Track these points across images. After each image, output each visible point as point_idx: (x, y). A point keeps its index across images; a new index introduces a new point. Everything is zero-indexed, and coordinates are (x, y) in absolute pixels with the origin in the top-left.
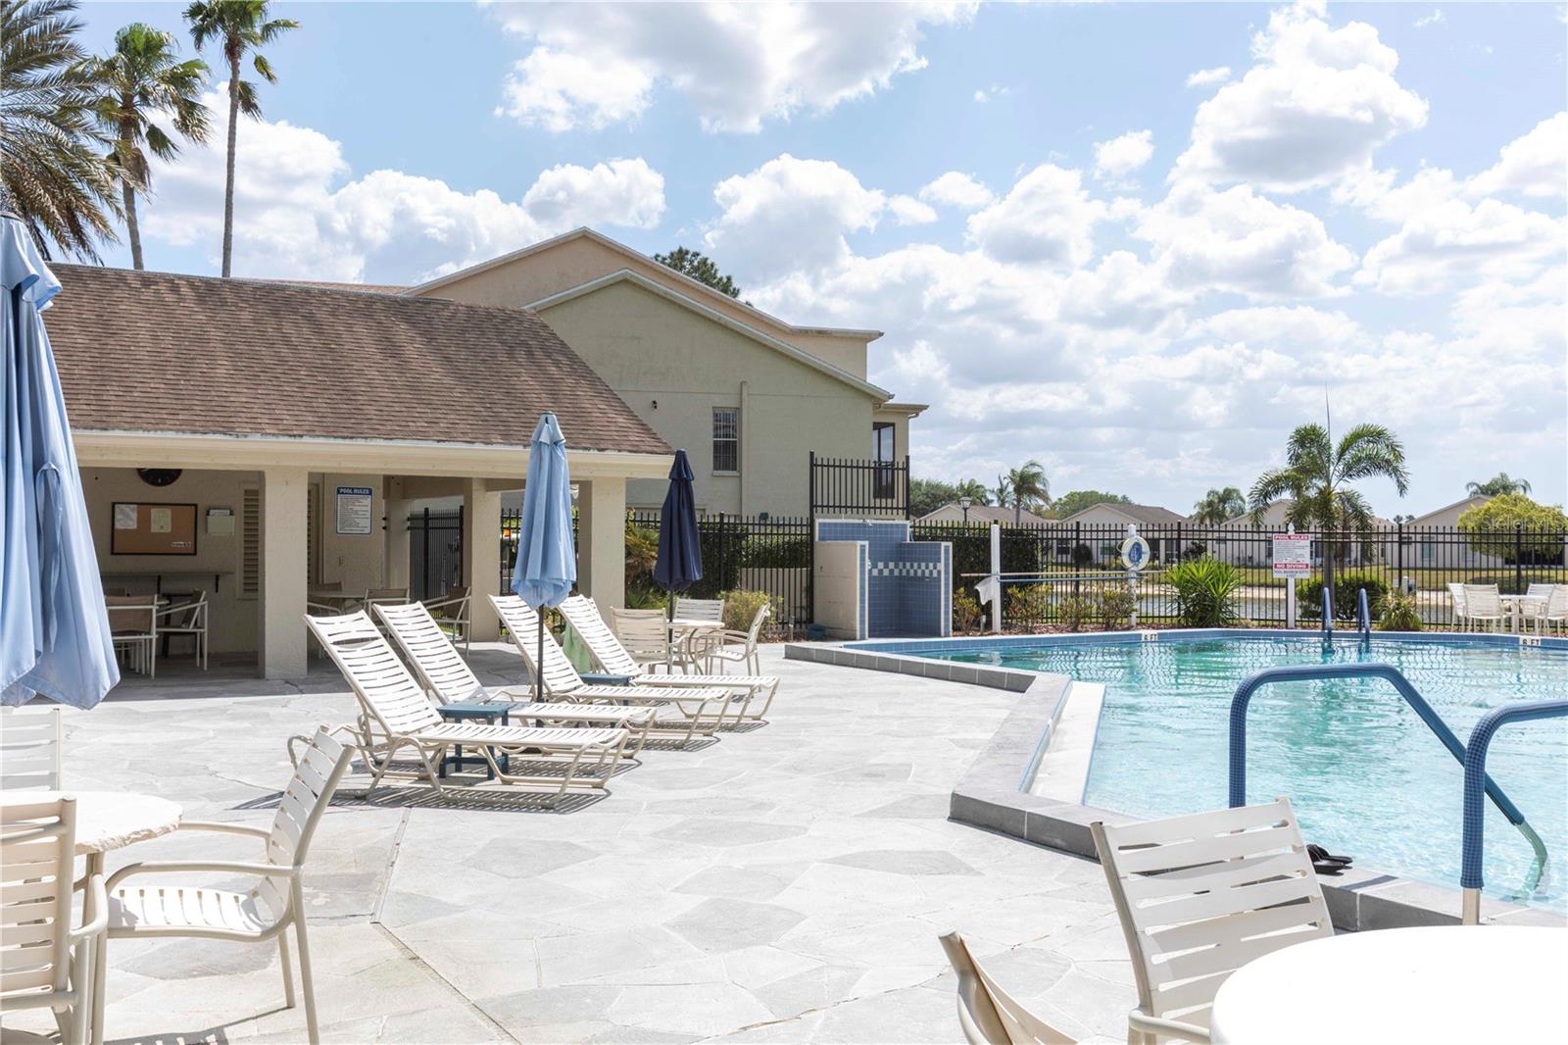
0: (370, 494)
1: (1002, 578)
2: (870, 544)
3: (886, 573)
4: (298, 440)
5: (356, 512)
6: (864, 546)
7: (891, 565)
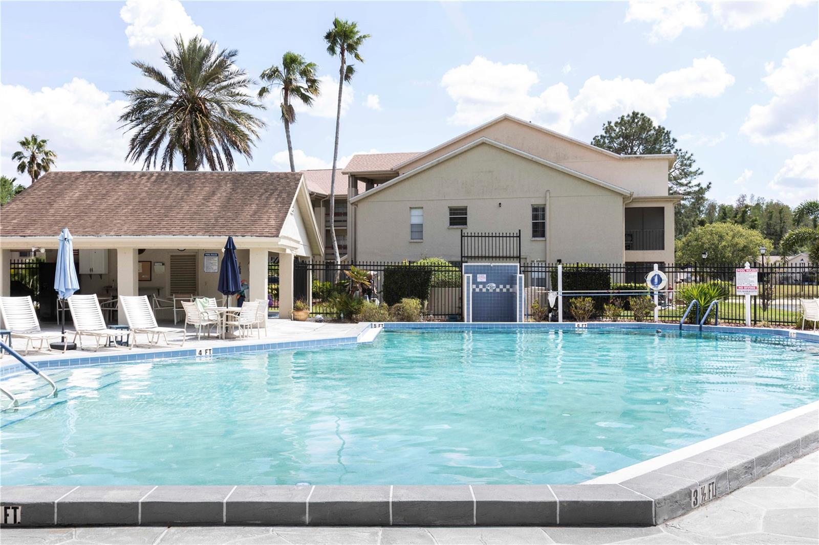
0: (218, 256)
1: (563, 293)
2: (473, 276)
3: (505, 290)
4: (120, 237)
5: (212, 263)
6: (469, 277)
7: (508, 286)
